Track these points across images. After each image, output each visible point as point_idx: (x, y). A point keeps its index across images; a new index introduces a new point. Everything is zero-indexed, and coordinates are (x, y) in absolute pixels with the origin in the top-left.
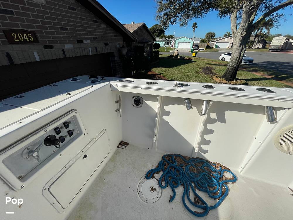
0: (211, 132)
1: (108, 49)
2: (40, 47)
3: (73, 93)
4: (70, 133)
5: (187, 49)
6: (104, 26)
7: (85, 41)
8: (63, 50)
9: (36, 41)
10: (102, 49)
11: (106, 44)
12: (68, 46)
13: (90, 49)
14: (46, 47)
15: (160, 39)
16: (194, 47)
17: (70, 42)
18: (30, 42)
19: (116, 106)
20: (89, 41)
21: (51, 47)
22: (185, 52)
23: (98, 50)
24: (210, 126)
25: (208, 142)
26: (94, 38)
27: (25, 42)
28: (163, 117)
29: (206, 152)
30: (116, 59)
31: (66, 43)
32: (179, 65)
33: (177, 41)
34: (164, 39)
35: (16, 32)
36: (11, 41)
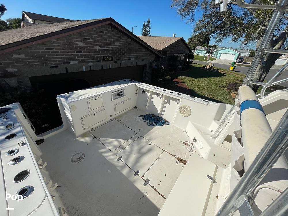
0: (165, 107)
1: (143, 63)
2: (112, 62)
3: (124, 85)
4: (122, 95)
5: (229, 61)
6: (144, 50)
7: (131, 59)
8: (121, 64)
9: (112, 60)
10: (140, 63)
11: (143, 60)
12: (123, 62)
13: (133, 63)
14: (115, 62)
15: (202, 47)
16: (238, 59)
17: (125, 60)
18: (110, 60)
19: (136, 92)
20: (133, 59)
21: (117, 62)
22: (225, 64)
23: (137, 63)
24: (165, 105)
25: (164, 111)
26: (137, 57)
27: (109, 60)
28: (151, 99)
29: (163, 115)
30: (148, 68)
31: (123, 60)
32: (206, 77)
33: (220, 52)
34: (206, 48)
35: (107, 57)
36: (104, 60)
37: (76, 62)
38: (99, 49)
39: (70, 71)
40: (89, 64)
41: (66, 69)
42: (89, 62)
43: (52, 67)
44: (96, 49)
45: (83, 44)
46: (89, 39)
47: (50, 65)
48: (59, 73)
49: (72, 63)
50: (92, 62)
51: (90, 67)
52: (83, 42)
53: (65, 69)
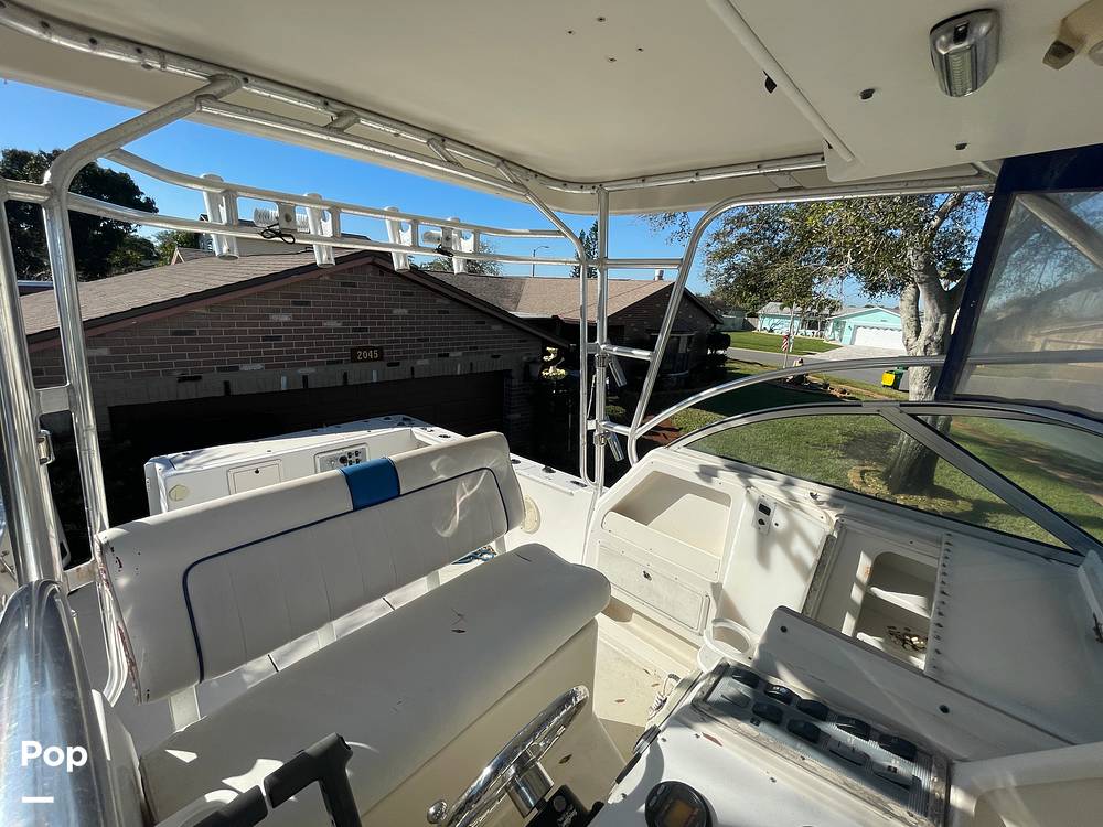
1: (499, 366)
2: (384, 363)
4: (357, 460)
6: (496, 328)
7: (452, 355)
8: (412, 369)
9: (381, 358)
10: (483, 364)
11: (496, 357)
12: (419, 362)
13: (459, 366)
14: (390, 364)
17: (427, 357)
18: (373, 360)
20: (460, 353)
21: (398, 364)
23: (475, 365)
26: (472, 349)
27: (369, 359)
30: (515, 382)
31: (420, 359)
33: (851, 322)
34: (800, 309)
35: (363, 349)
36: (354, 359)
37: (259, 366)
38: (336, 330)
39: (235, 391)
40: (302, 371)
41: (227, 384)
42: (302, 365)
43: (182, 379)
44: (329, 330)
45: (285, 318)
46: (308, 303)
47: (177, 374)
48: (202, 395)
49: (245, 368)
50: (310, 365)
51: (305, 378)
52: (285, 311)
53: (223, 386)
